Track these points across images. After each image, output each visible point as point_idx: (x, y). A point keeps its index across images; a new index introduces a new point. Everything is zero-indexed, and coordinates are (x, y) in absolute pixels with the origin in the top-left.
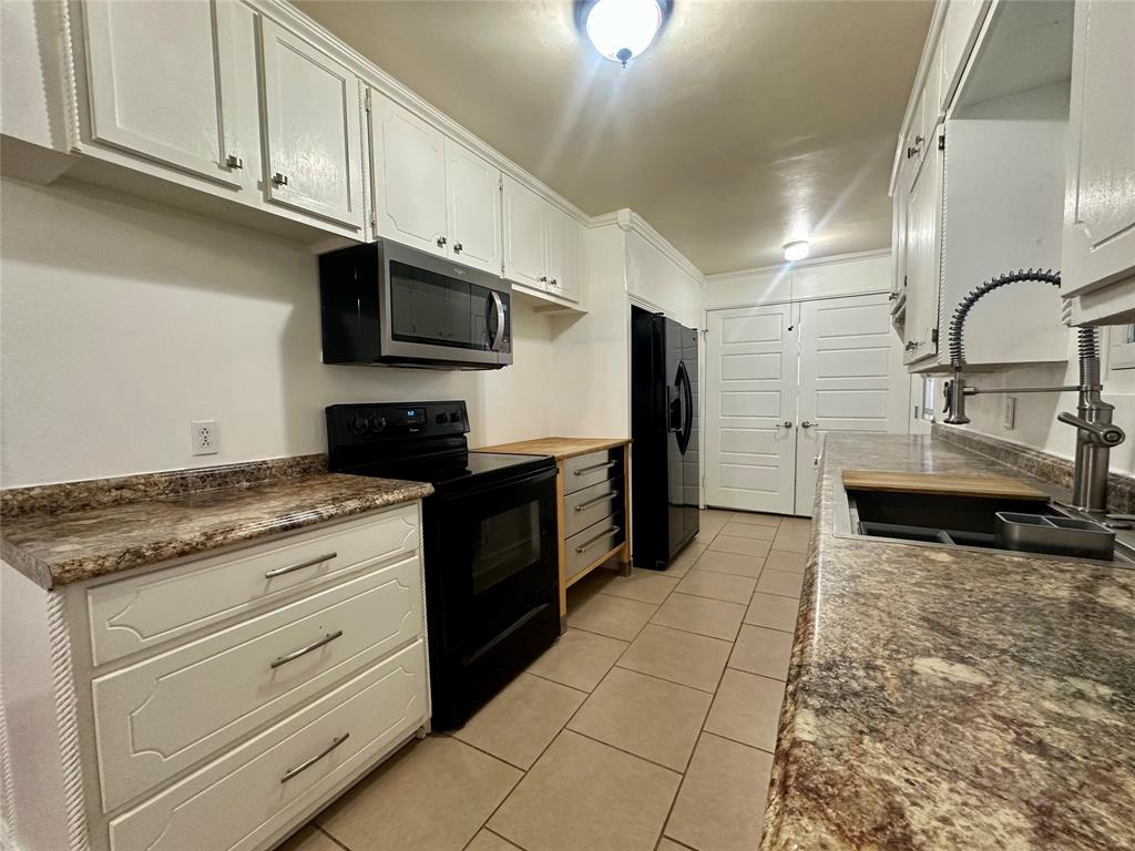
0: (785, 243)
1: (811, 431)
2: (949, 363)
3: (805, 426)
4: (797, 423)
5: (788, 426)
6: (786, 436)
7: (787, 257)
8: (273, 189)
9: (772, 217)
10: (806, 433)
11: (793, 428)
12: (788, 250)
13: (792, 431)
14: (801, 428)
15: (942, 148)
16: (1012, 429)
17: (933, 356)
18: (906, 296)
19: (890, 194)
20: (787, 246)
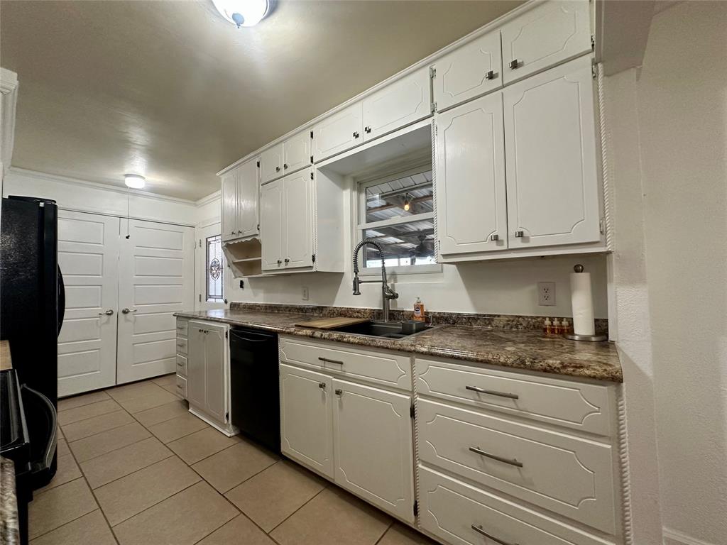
0: (126, 172)
1: (129, 315)
3: (125, 312)
4: (117, 311)
5: (109, 314)
7: (127, 185)
10: (126, 317)
11: (115, 314)
12: (128, 179)
13: (114, 317)
14: (121, 315)
15: (312, 178)
16: (308, 300)
17: (311, 267)
18: (257, 235)
19: (218, 174)
20: (127, 175)
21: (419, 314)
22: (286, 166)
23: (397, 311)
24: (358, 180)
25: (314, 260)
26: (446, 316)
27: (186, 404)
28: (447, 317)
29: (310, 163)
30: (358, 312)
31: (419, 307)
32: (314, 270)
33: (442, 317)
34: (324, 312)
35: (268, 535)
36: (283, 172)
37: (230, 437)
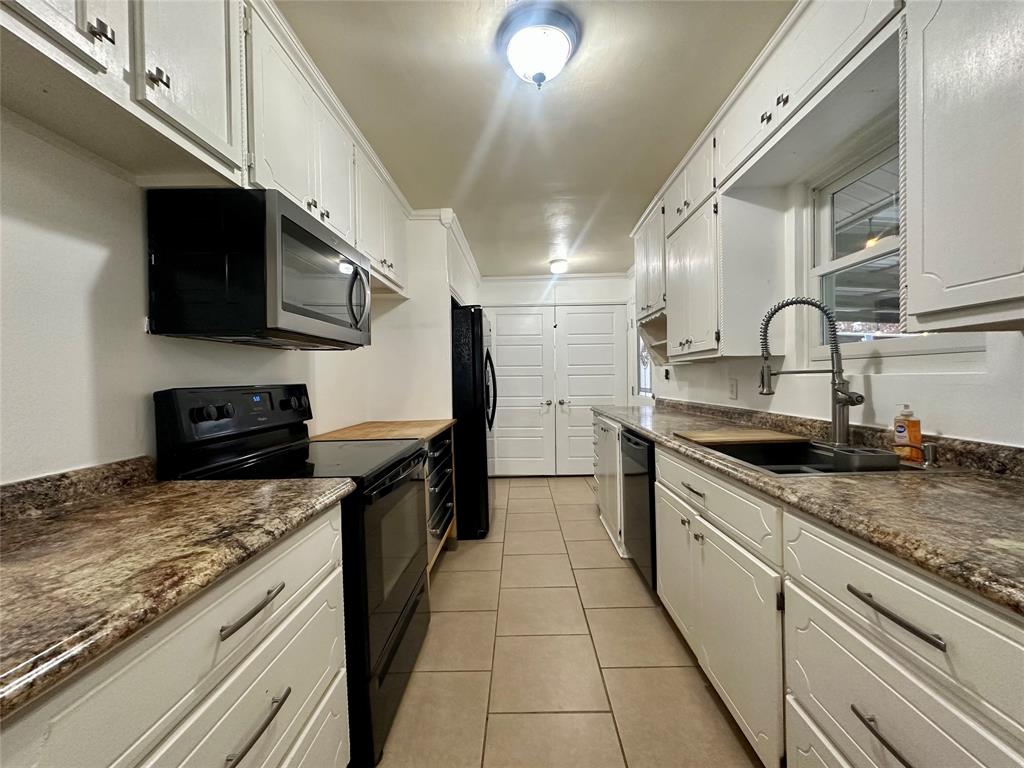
0: (551, 259)
1: (565, 406)
2: (760, 354)
3: (561, 403)
4: (555, 401)
5: (549, 404)
6: (548, 412)
7: (552, 271)
8: (148, 88)
9: (541, 239)
10: (562, 408)
11: (553, 405)
12: (553, 265)
13: (552, 407)
14: (558, 405)
15: (716, 212)
16: (736, 399)
17: (714, 350)
18: (663, 308)
19: (631, 236)
20: (552, 262)
21: (904, 438)
22: (686, 203)
23: (871, 429)
24: (813, 186)
25: (718, 339)
26: (982, 450)
27: (599, 511)
28: (984, 455)
29: (712, 189)
30: (802, 425)
31: (909, 424)
32: (719, 355)
33: (970, 452)
34: (753, 419)
35: (600, 668)
36: (686, 213)
37: (622, 558)
